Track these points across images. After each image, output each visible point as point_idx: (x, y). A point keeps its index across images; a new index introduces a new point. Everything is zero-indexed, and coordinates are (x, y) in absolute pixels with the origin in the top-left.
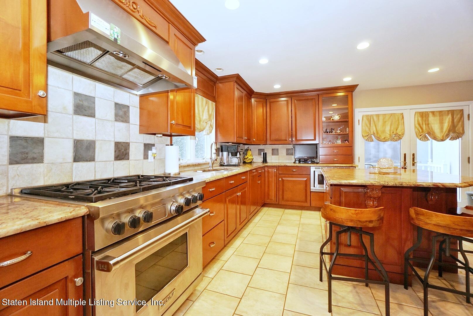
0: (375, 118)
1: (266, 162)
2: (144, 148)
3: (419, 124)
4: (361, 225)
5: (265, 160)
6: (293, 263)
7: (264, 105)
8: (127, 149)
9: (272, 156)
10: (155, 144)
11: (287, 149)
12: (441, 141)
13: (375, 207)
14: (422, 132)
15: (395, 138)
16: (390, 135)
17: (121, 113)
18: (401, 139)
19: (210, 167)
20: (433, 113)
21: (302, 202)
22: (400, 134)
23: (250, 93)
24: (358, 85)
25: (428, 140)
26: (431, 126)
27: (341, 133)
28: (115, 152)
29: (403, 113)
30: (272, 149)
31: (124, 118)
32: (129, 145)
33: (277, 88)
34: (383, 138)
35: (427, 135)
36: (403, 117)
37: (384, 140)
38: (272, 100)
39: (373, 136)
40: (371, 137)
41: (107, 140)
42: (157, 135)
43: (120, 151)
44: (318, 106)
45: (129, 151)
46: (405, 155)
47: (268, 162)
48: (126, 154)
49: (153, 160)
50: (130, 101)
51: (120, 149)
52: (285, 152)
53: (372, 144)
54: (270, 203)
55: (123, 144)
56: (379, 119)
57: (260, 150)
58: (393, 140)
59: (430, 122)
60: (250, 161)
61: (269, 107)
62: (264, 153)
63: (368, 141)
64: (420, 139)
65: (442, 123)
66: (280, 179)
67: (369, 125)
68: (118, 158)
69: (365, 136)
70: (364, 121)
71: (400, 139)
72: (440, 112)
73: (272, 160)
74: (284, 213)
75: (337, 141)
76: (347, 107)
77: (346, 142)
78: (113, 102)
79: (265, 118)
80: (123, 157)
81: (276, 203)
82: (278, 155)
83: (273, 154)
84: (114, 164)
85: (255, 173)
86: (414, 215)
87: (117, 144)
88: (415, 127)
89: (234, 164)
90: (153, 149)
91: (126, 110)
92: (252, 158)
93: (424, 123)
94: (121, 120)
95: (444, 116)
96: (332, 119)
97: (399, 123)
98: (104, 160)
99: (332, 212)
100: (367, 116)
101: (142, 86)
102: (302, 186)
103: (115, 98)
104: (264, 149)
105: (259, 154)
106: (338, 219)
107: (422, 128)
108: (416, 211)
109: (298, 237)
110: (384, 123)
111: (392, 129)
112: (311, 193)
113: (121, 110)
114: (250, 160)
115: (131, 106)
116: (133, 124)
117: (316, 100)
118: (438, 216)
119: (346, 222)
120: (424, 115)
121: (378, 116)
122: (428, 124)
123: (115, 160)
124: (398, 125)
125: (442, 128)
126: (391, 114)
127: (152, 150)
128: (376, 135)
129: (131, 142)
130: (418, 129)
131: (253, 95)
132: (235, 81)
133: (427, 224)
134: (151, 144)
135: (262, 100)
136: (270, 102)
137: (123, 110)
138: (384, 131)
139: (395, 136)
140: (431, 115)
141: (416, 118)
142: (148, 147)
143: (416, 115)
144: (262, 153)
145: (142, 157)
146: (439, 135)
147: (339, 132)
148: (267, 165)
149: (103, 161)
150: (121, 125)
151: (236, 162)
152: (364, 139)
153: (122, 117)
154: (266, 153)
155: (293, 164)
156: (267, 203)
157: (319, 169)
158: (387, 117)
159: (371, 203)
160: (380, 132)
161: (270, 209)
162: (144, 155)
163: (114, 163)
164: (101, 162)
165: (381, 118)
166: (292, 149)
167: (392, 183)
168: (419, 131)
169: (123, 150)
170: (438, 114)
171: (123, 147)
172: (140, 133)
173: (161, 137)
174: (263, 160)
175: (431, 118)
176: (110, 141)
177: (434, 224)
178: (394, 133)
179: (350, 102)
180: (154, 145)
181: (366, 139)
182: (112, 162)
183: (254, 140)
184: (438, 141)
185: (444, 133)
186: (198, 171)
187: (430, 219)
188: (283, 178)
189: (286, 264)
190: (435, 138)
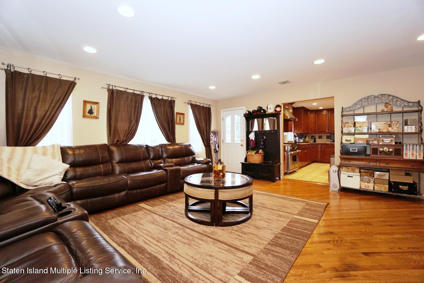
1: (315, 142)
5: (315, 141)
7: (315, 115)
9: (319, 139)
23: (307, 111)
30: (319, 136)
52: (326, 137)
60: (307, 141)
61: (317, 116)
62: (314, 138)
73: (319, 141)
79: (315, 121)
81: (321, 161)
82: (322, 139)
85: (311, 146)
89: (301, 142)
104: (314, 136)
105: (312, 138)
135: (313, 113)
136: (318, 114)
148: (316, 143)
156: (316, 160)
166: (329, 136)
183: (310, 132)
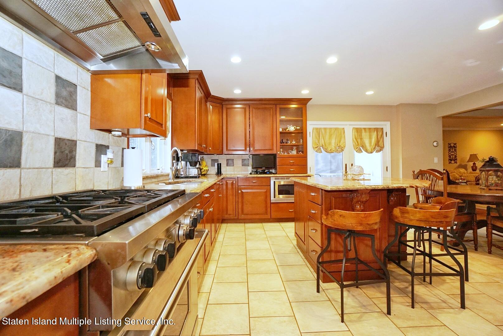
0: (323, 131)
1: (221, 174)
2: (96, 151)
3: (356, 139)
4: (369, 228)
5: (219, 172)
6: (283, 279)
7: (220, 110)
8: (73, 151)
9: (227, 167)
10: (110, 146)
11: (242, 159)
12: (370, 153)
13: (361, 210)
14: (358, 145)
15: (339, 150)
16: (335, 147)
17: (65, 93)
18: (344, 151)
19: (170, 179)
20: (365, 129)
21: (262, 214)
22: (342, 146)
23: (207, 95)
24: (311, 99)
25: (362, 152)
26: (364, 141)
27: (297, 144)
28: (55, 153)
29: (344, 128)
30: (227, 160)
31: (69, 102)
32: (76, 145)
33: (237, 93)
34: (330, 149)
35: (361, 147)
36: (344, 132)
37: (331, 152)
38: (229, 106)
39: (321, 147)
40: (320, 149)
41: (44, 133)
42: (113, 133)
43: (62, 152)
44: (275, 116)
45: (76, 153)
46: (346, 165)
47: (223, 174)
48: (71, 158)
49: (106, 169)
50: (78, 79)
51: (63, 150)
52: (240, 162)
53: (320, 154)
54: (229, 218)
55: (67, 143)
56: (326, 132)
57: (214, 161)
58: (337, 151)
59: (363, 137)
61: (225, 113)
62: (218, 164)
63: (318, 152)
64: (357, 152)
65: (370, 138)
66: (240, 192)
67: (318, 138)
68: (60, 164)
69: (315, 148)
70: (314, 133)
71: (342, 150)
72: (370, 129)
73: (226, 171)
74: (246, 228)
75: (293, 152)
76: (302, 119)
77: (301, 152)
78: (53, 74)
79: (221, 125)
80: (67, 163)
81: (236, 218)
82: (233, 166)
83: (227, 165)
84: (52, 173)
86: (400, 214)
87: (59, 141)
88: (353, 140)
89: (193, 175)
90: (108, 153)
91: (72, 89)
92: (207, 169)
93: (359, 138)
94: (65, 105)
95: (372, 133)
96: (287, 130)
97: (341, 136)
98: (37, 167)
99: (341, 218)
100: (317, 129)
101: (102, 58)
102: (262, 198)
103: (56, 67)
104: (218, 160)
105: (213, 165)
106: (348, 224)
107: (358, 142)
108: (402, 210)
109: (273, 251)
110: (330, 136)
111: (336, 141)
112: (271, 204)
113: (65, 88)
114: (205, 172)
115: (80, 86)
116: (81, 113)
117: (273, 110)
118: (420, 212)
119: (356, 227)
120: (358, 131)
121: (325, 129)
122: (362, 139)
123: (54, 167)
124: (341, 138)
125: (370, 143)
126: (336, 129)
127: (106, 154)
128: (324, 146)
129: (79, 140)
130: (355, 143)
131: (209, 99)
132: (197, 78)
133: (411, 220)
134: (105, 145)
135: (218, 105)
136: (227, 109)
137: (68, 89)
138: (330, 144)
139: (339, 148)
140: (363, 131)
141: (354, 133)
142: (101, 149)
143: (354, 130)
144: (216, 164)
145: (93, 164)
146: (369, 148)
147: (295, 142)
149: (34, 168)
150: (66, 112)
151: (195, 174)
152: (314, 150)
153: (66, 100)
154: (220, 164)
155: (249, 175)
156: (225, 218)
157: (279, 179)
158: (333, 131)
159: (358, 207)
160: (327, 144)
161: (229, 225)
162: (96, 161)
163: (52, 171)
164: (30, 170)
165: (328, 131)
166: (248, 159)
167: (381, 187)
168: (356, 144)
169: (67, 152)
170: (367, 130)
171: (68, 146)
172: (90, 129)
173: (119, 136)
174: (217, 172)
175: (364, 134)
176: (48, 135)
177: (416, 220)
178: (338, 145)
179: (304, 114)
180: (108, 147)
181: (316, 150)
182: (50, 170)
183: (210, 148)
184: (368, 153)
185: (372, 147)
186: (160, 184)
187: (414, 216)
188: (243, 190)
189: (276, 283)
190: (366, 151)
